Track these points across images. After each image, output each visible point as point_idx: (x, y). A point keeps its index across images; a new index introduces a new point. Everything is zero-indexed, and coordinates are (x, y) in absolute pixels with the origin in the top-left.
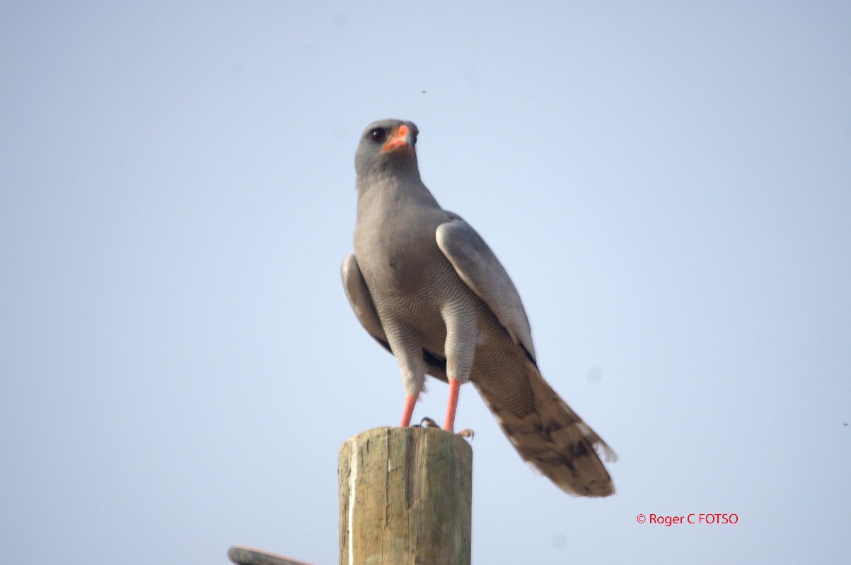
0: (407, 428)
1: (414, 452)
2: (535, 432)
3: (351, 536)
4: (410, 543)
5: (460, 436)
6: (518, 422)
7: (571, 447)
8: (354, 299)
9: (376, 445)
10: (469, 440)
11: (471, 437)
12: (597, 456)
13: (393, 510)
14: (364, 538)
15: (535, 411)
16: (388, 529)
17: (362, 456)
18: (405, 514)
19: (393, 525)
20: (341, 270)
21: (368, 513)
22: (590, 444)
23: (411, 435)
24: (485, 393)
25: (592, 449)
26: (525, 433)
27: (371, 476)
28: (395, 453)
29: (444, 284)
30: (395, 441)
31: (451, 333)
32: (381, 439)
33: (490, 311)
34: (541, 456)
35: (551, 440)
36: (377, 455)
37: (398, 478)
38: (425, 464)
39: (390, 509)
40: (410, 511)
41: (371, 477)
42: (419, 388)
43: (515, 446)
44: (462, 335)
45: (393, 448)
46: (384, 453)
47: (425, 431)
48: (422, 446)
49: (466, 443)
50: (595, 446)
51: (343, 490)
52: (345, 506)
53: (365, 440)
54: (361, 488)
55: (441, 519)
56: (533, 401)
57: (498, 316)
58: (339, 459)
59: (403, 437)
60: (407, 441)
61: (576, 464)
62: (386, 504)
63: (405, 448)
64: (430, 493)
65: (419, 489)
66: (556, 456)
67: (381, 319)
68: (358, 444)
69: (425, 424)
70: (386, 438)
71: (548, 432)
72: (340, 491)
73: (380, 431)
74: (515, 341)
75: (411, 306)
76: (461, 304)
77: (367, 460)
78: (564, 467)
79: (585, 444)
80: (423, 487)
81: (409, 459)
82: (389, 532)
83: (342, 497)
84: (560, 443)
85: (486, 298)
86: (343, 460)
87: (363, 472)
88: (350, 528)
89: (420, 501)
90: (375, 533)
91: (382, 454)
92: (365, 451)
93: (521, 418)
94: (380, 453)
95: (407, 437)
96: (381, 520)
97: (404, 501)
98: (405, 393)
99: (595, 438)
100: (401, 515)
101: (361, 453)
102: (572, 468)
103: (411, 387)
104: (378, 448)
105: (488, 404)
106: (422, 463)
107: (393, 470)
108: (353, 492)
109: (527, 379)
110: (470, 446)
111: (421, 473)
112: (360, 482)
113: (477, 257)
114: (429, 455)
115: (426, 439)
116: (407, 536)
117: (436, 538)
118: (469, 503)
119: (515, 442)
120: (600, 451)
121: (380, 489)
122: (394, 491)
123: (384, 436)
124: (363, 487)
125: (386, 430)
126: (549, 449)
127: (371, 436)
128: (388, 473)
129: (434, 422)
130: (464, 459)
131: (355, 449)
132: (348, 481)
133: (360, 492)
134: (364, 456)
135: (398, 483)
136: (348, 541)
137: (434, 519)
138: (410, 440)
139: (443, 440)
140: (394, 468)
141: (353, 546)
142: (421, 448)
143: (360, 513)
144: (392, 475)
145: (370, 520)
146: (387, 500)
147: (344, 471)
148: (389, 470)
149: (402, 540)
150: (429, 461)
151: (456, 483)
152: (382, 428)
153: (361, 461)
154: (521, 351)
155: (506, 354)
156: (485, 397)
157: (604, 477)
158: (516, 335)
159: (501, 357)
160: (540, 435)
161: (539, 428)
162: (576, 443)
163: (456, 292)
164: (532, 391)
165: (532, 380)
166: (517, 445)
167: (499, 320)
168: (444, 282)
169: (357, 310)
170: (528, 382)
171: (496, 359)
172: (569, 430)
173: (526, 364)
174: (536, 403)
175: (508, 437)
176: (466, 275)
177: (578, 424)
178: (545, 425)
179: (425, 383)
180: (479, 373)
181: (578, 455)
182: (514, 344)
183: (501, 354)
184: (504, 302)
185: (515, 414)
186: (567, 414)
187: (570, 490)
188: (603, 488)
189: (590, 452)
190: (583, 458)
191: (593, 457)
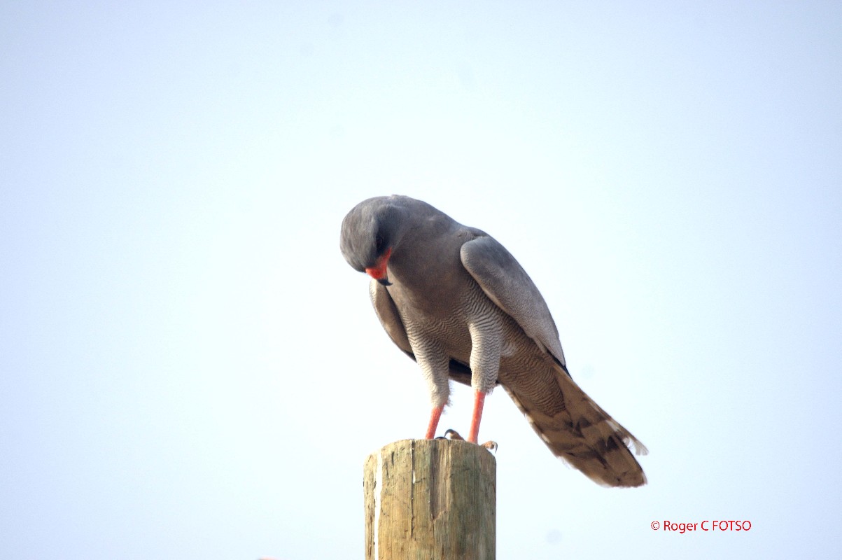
0: (431, 440)
1: (438, 464)
2: (565, 429)
3: (376, 547)
4: (436, 554)
5: (484, 448)
6: (548, 420)
7: (601, 442)
9: (401, 457)
10: (492, 451)
11: (494, 449)
13: (418, 521)
14: (389, 549)
15: (564, 409)
16: (413, 540)
17: (387, 468)
18: (430, 525)
19: (418, 536)
21: (394, 525)
22: (620, 440)
23: (435, 448)
25: (623, 443)
26: (557, 430)
27: (397, 487)
28: (419, 465)
30: (419, 453)
31: (477, 346)
32: (406, 451)
33: (517, 323)
34: (573, 451)
35: (581, 436)
36: (402, 467)
37: (423, 490)
38: (449, 476)
39: (415, 520)
40: (435, 522)
41: (396, 489)
43: (546, 443)
44: (487, 348)
45: (417, 461)
46: (409, 465)
47: (449, 442)
48: (446, 458)
49: (489, 453)
50: (625, 441)
51: (369, 501)
52: (371, 518)
53: (390, 453)
54: (386, 500)
55: (465, 530)
56: (563, 400)
57: (525, 328)
58: (365, 471)
59: (427, 449)
60: (431, 453)
61: (607, 458)
62: (411, 516)
63: (429, 460)
64: (454, 505)
65: (444, 500)
66: (588, 450)
68: (383, 456)
69: (449, 436)
70: (411, 450)
71: (578, 428)
72: (365, 503)
73: (404, 444)
77: (391, 472)
78: (596, 461)
79: (615, 439)
80: (448, 498)
81: (434, 470)
82: (414, 542)
83: (367, 509)
84: (591, 438)
86: (368, 472)
87: (388, 485)
88: (376, 540)
89: (445, 512)
90: (401, 544)
91: (407, 466)
92: (390, 463)
93: (552, 416)
94: (404, 465)
95: (431, 449)
96: (406, 531)
97: (429, 513)
98: (431, 405)
99: (626, 434)
100: (425, 526)
101: (386, 465)
102: (603, 461)
103: (435, 400)
104: (403, 460)
105: (519, 405)
106: (447, 474)
107: (416, 482)
108: (378, 504)
109: (556, 380)
110: (494, 458)
111: (445, 485)
112: (386, 493)
113: (501, 273)
114: (453, 466)
115: (450, 451)
116: (432, 547)
117: (461, 549)
118: (494, 514)
119: (546, 439)
120: (631, 445)
121: (405, 501)
122: (419, 504)
123: (409, 448)
124: (388, 499)
125: (411, 442)
126: (581, 444)
127: (396, 448)
128: (413, 484)
129: (458, 434)
130: (488, 471)
131: (380, 463)
132: (373, 493)
133: (386, 504)
134: (389, 469)
135: (423, 494)
136: (374, 553)
137: (459, 529)
138: (435, 452)
139: (466, 452)
140: (418, 480)
141: (379, 557)
142: (445, 459)
143: (385, 525)
144: (417, 486)
145: (396, 532)
146: (412, 512)
147: (369, 483)
148: (414, 482)
149: (428, 551)
150: (454, 473)
151: (481, 494)
152: (406, 440)
153: (386, 473)
154: (549, 356)
155: (535, 360)
156: (515, 399)
157: (635, 469)
158: (543, 345)
159: (530, 363)
160: (571, 431)
161: (571, 424)
162: (606, 439)
163: (484, 308)
164: (561, 392)
165: (561, 382)
166: (548, 441)
167: (526, 332)
168: (472, 299)
169: (387, 327)
170: (557, 383)
171: (525, 365)
172: (599, 426)
173: (555, 367)
174: (566, 402)
175: (539, 435)
176: (492, 293)
177: (608, 421)
178: (575, 423)
179: (450, 396)
180: (509, 378)
181: (609, 449)
182: (541, 352)
183: (530, 359)
184: (530, 315)
185: (545, 413)
186: (597, 412)
187: (602, 481)
188: (635, 478)
189: (621, 447)
190: (614, 452)
191: (624, 451)
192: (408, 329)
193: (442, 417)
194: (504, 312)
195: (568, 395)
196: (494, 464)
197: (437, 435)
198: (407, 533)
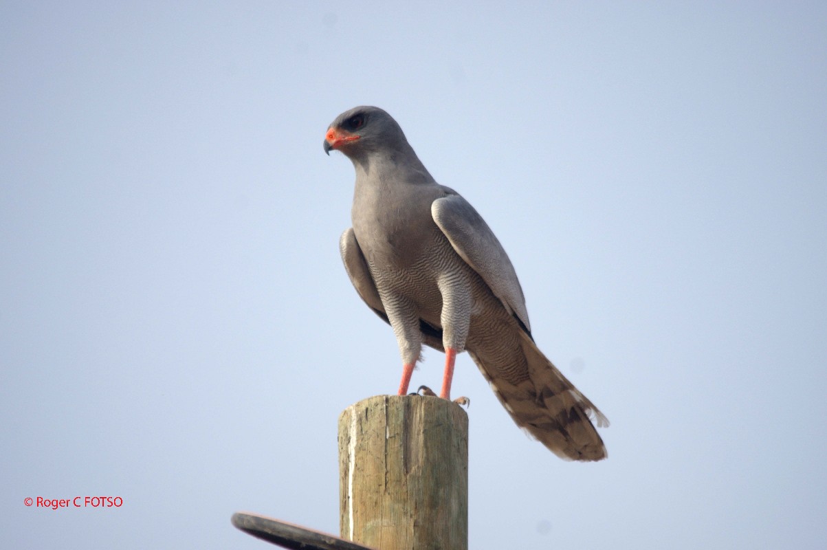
1: (411, 420)
2: (530, 399)
3: (351, 501)
4: (409, 509)
5: (456, 404)
6: (512, 389)
7: (564, 413)
8: (352, 273)
9: (374, 413)
10: (464, 407)
11: (467, 405)
12: (590, 422)
13: (391, 477)
14: (363, 503)
15: (529, 378)
16: (387, 494)
17: (361, 424)
18: (403, 480)
19: (392, 491)
20: (340, 243)
21: (368, 479)
22: (582, 411)
23: (408, 404)
24: (480, 361)
25: (585, 415)
26: (520, 399)
27: (370, 443)
28: (393, 420)
29: (441, 257)
30: (392, 408)
31: (447, 304)
32: (379, 407)
33: (485, 283)
34: (536, 422)
35: (544, 406)
36: (375, 423)
37: (396, 445)
38: (422, 431)
39: (388, 475)
40: (408, 476)
41: (370, 445)
42: (415, 357)
43: (510, 412)
44: (457, 306)
45: (391, 416)
46: (383, 420)
47: (422, 398)
48: (419, 413)
49: (462, 409)
50: (587, 412)
51: (343, 456)
52: (345, 473)
53: (363, 408)
54: (360, 455)
55: (438, 484)
56: (527, 369)
57: (492, 288)
58: (339, 427)
59: (401, 404)
60: (405, 409)
61: (569, 430)
62: (385, 470)
63: (402, 416)
64: (427, 459)
65: (417, 456)
66: (550, 421)
67: (379, 290)
68: (357, 412)
69: (422, 392)
70: (385, 405)
71: (541, 399)
72: (340, 457)
73: (378, 399)
74: (510, 312)
75: (409, 278)
76: (457, 276)
77: (365, 428)
78: (557, 432)
79: (577, 409)
80: (420, 455)
81: (407, 426)
82: (388, 497)
83: (342, 464)
84: (553, 410)
85: (480, 271)
86: (343, 428)
87: (362, 440)
88: (350, 494)
89: (418, 467)
90: (375, 498)
91: (381, 422)
92: (364, 419)
93: (515, 385)
94: (378, 421)
95: (405, 405)
96: (380, 485)
97: (403, 468)
98: (402, 362)
99: (588, 404)
100: (399, 481)
101: (360, 421)
102: (565, 433)
103: (407, 356)
104: (377, 416)
105: (484, 372)
106: (420, 430)
107: (390, 438)
108: (353, 458)
109: (520, 346)
110: (466, 414)
111: (418, 439)
112: (359, 449)
113: (471, 230)
114: (426, 422)
115: (423, 407)
116: (405, 501)
117: (434, 503)
118: (466, 469)
119: (510, 409)
120: (592, 416)
121: (379, 456)
122: (392, 458)
123: (383, 404)
124: (362, 454)
125: (384, 398)
126: (544, 415)
127: (370, 404)
128: (386, 440)
129: (431, 390)
130: (461, 427)
131: (354, 417)
132: (347, 448)
133: (360, 459)
134: (363, 425)
135: (396, 450)
136: (349, 506)
137: (432, 484)
138: (408, 408)
139: (439, 408)
140: (392, 435)
141: (354, 511)
142: (418, 415)
143: (360, 480)
144: (390, 442)
145: (370, 487)
146: (386, 467)
147: (344, 438)
148: (387, 437)
149: (401, 505)
150: (427, 428)
151: (453, 449)
152: (380, 396)
153: (360, 429)
154: (516, 321)
155: (500, 324)
156: (480, 366)
157: (596, 441)
158: (510, 306)
159: (496, 327)
160: (534, 402)
161: (533, 394)
162: (569, 409)
163: (452, 264)
164: (526, 360)
165: (525, 348)
166: (512, 411)
167: (494, 291)
168: (440, 254)
169: (356, 282)
170: (522, 351)
171: (491, 329)
172: (562, 396)
173: (520, 333)
174: (530, 370)
175: (503, 404)
176: (460, 249)
177: (570, 391)
178: (538, 392)
179: (422, 352)
180: (475, 343)
181: (571, 421)
182: (508, 314)
183: (496, 324)
184: (498, 274)
185: (509, 381)
186: (560, 381)
187: (564, 454)
188: (596, 452)
189: (583, 418)
190: (576, 424)
191: (586, 422)
192: (378, 283)
193: (414, 373)
194: (472, 270)
195: (532, 362)
196: (466, 419)
197: (409, 391)
198: (381, 487)
